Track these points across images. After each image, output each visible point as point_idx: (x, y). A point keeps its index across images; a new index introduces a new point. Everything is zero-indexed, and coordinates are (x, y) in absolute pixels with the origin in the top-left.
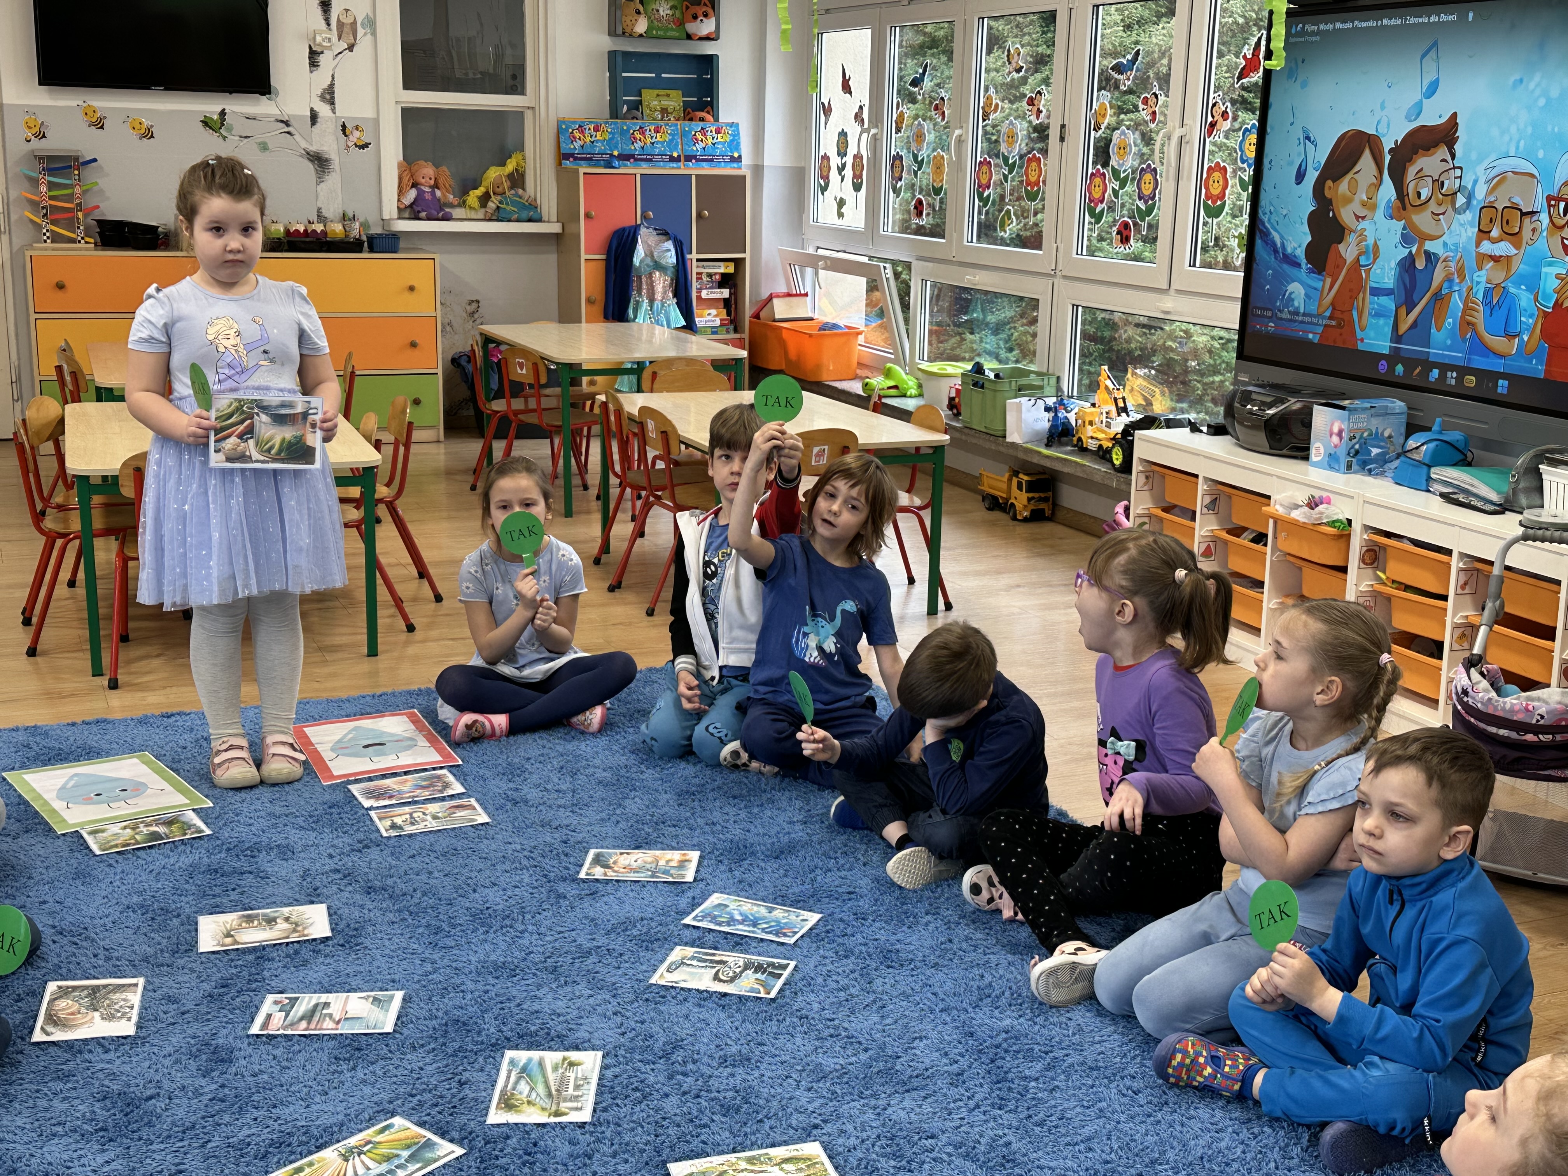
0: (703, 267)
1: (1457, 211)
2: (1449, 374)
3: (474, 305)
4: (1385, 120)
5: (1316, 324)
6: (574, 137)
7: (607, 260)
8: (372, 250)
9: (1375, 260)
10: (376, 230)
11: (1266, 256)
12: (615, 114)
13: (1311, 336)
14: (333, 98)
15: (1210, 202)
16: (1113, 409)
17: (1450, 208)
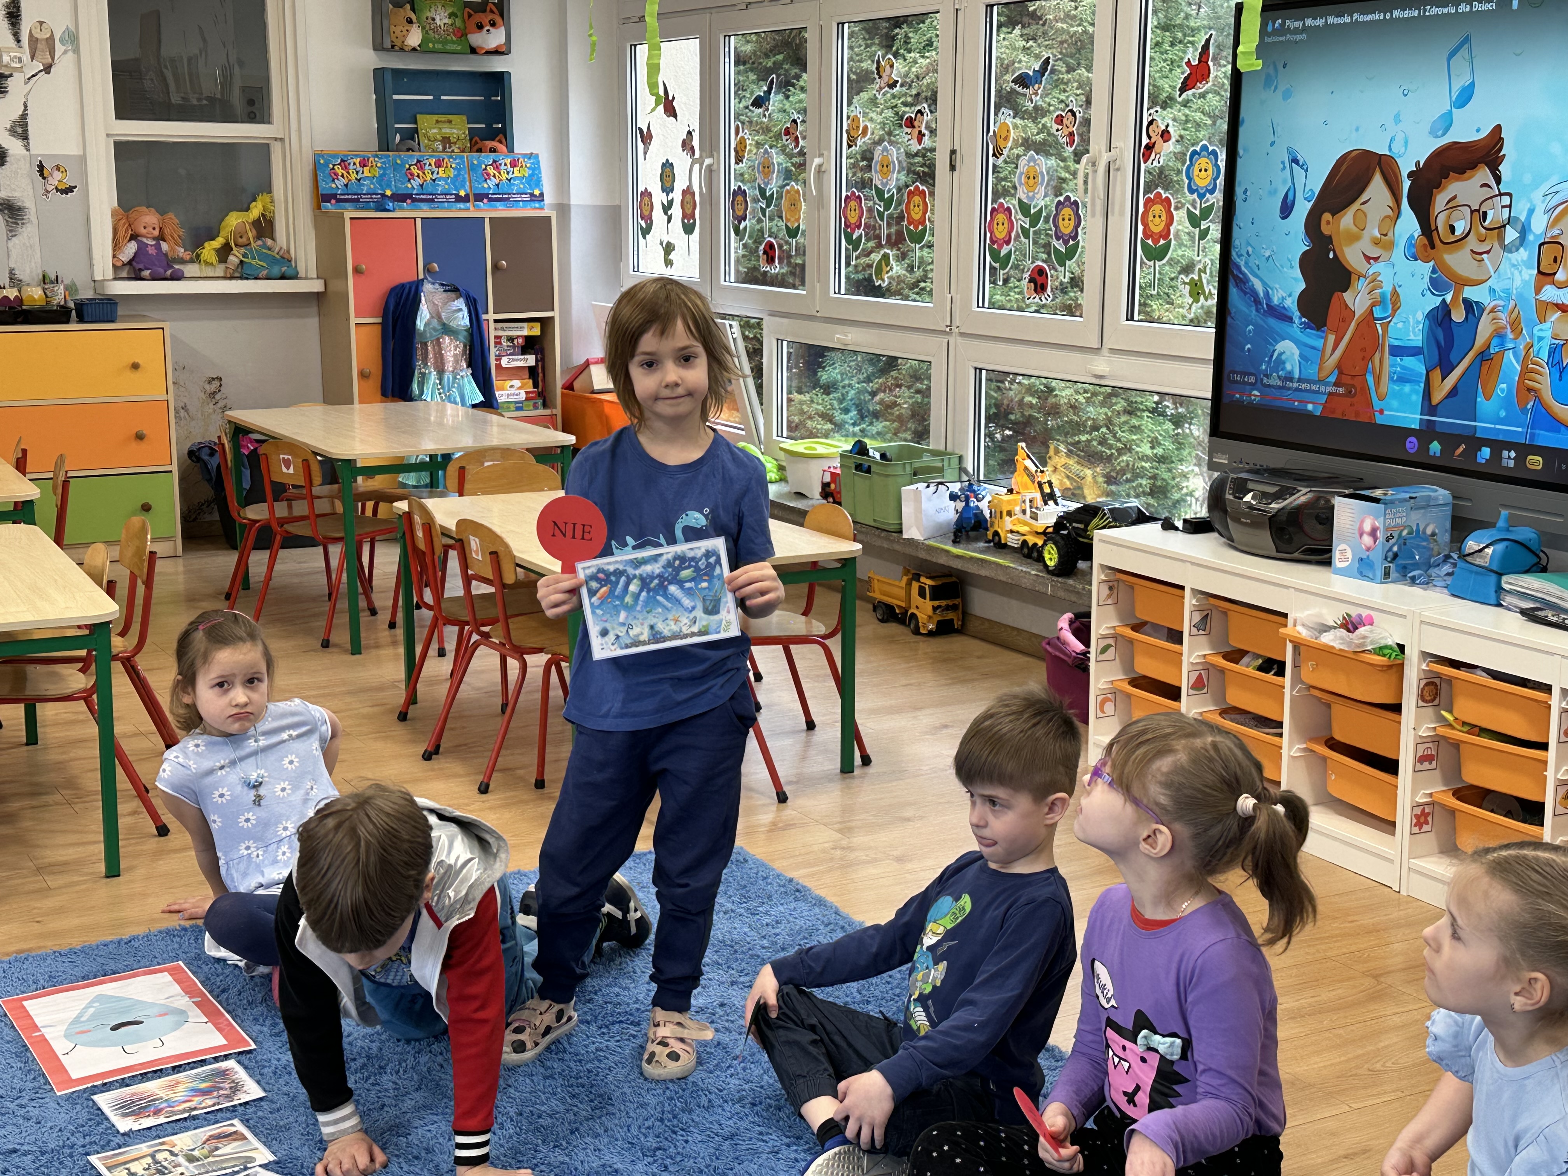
0: (502, 329)
1: (1505, 248)
2: (1505, 453)
3: (216, 384)
4: (1400, 138)
5: (1317, 392)
6: (336, 174)
7: (384, 325)
8: (81, 319)
9: (1395, 311)
10: (86, 294)
11: (1245, 309)
12: (385, 144)
13: (1310, 407)
14: (26, 131)
15: (1150, 242)
16: (1038, 495)
17: (1496, 245)
